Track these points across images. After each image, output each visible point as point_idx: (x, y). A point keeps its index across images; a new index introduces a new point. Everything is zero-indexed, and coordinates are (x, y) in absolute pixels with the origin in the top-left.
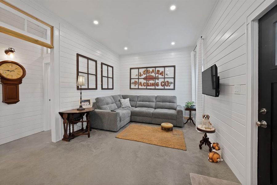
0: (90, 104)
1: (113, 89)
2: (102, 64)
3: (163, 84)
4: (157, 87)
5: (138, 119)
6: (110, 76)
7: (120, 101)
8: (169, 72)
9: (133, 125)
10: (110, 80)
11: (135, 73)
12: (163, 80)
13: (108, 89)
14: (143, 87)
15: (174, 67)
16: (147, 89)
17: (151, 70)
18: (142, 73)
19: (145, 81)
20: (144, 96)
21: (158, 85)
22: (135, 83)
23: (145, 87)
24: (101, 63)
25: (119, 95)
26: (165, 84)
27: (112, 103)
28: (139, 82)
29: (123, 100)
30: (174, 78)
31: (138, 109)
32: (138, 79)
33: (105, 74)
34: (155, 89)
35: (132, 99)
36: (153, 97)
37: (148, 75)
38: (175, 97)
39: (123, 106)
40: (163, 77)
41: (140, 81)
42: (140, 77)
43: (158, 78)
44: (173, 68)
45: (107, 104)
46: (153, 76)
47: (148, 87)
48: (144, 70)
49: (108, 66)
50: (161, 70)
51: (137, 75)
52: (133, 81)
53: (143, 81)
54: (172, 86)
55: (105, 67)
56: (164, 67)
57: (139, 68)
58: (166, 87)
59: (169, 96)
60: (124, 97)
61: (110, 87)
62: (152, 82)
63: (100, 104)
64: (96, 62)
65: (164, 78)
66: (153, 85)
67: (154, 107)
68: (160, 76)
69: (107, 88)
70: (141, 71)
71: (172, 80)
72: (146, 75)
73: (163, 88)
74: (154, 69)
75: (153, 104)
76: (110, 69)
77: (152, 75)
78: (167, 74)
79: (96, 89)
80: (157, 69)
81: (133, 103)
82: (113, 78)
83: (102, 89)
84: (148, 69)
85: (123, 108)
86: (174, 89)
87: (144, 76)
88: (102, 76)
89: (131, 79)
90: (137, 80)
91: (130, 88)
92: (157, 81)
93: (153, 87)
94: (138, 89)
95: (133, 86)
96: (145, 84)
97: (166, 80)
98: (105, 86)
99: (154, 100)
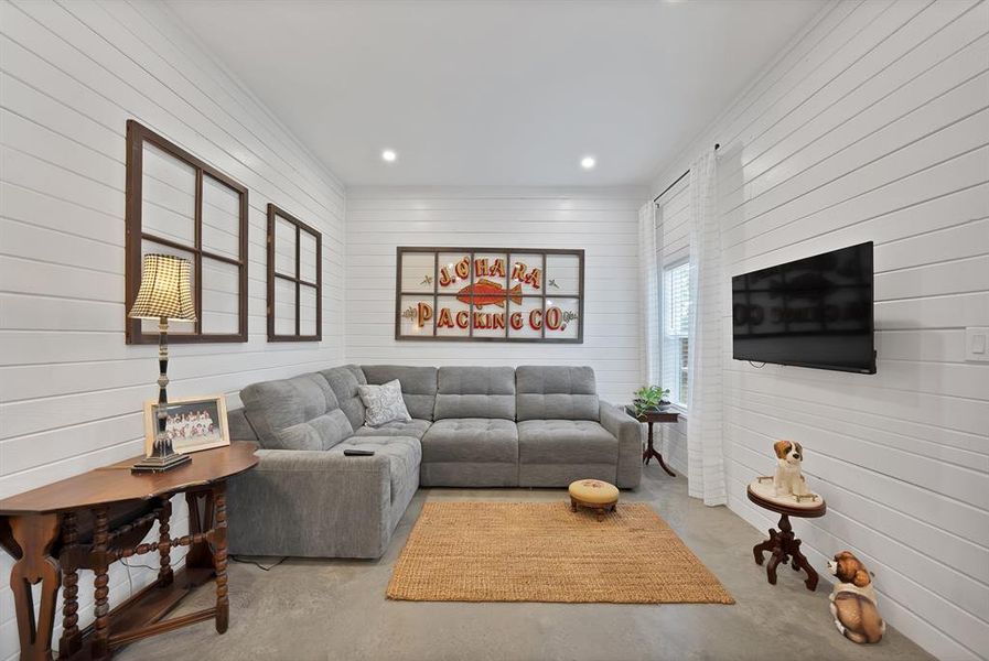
0: (216, 424)
1: (318, 337)
2: (272, 212)
3: (538, 319)
4: (513, 333)
5: (455, 471)
6: (308, 274)
7: (357, 395)
8: (561, 272)
10: (308, 295)
11: (419, 271)
12: (535, 305)
13: (297, 338)
14: (457, 332)
15: (580, 254)
16: (471, 339)
17: (491, 259)
18: (451, 274)
19: (465, 307)
20: (466, 371)
21: (518, 327)
22: (422, 314)
23: (465, 333)
24: (269, 205)
25: (351, 368)
26: (545, 320)
27: (329, 410)
28: (439, 310)
29: (372, 392)
30: (580, 298)
31: (446, 429)
32: (436, 295)
33: (284, 265)
34: (507, 340)
35: (414, 384)
36: (504, 371)
37: (476, 280)
38: (587, 371)
39: (378, 419)
40: (539, 292)
41: (443, 303)
42: (441, 290)
43: (518, 297)
44: (575, 261)
45: (309, 414)
46: (497, 287)
47: (478, 333)
48: (460, 258)
49: (300, 226)
50: (533, 263)
51: (428, 280)
52: (409, 304)
53: (456, 307)
54: (570, 331)
55: (284, 230)
56: (544, 253)
57: (436, 251)
58: (549, 334)
59: (570, 370)
60: (376, 376)
61: (308, 328)
62: (492, 309)
63: (269, 421)
64: (242, 195)
65: (544, 297)
66: (496, 322)
67: (512, 413)
68: (527, 289)
69: (293, 332)
70: (450, 263)
71: (569, 306)
72: (467, 283)
73: (536, 334)
74: (502, 257)
75: (508, 403)
76: (308, 242)
77: (492, 284)
78: (552, 283)
79: (242, 336)
80: (515, 259)
81: (421, 402)
82: (318, 287)
83: (272, 337)
84: (479, 257)
85: (378, 426)
86: (579, 340)
87: (460, 285)
88: (271, 275)
89: (399, 294)
90: (429, 302)
91: (399, 337)
92: (514, 308)
93: (499, 333)
94: (435, 338)
95: (411, 327)
96: (464, 319)
97: (549, 303)
98: (284, 327)
99: (511, 385)
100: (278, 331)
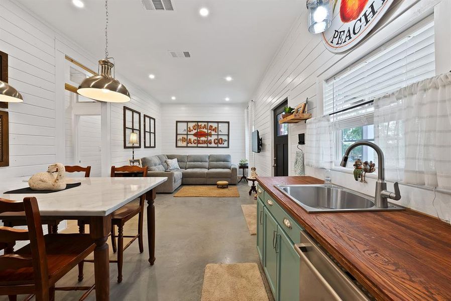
0: (139, 164)
1: (154, 147)
2: (145, 116)
3: (216, 141)
4: (209, 145)
5: (191, 180)
6: (152, 131)
7: (166, 162)
8: (223, 128)
9: (185, 188)
10: (152, 135)
11: (182, 128)
12: (216, 137)
13: (150, 147)
14: (193, 145)
15: (228, 123)
16: (197, 147)
17: (203, 124)
18: (192, 128)
19: (196, 138)
20: (195, 156)
21: (211, 143)
22: (183, 140)
23: (196, 145)
25: (164, 155)
26: (219, 142)
27: (159, 165)
28: (188, 138)
29: (169, 161)
30: (228, 135)
31: (189, 170)
32: (187, 135)
33: (147, 129)
34: (207, 147)
35: (181, 160)
36: (206, 156)
37: (199, 130)
38: (229, 156)
39: (171, 168)
40: (217, 134)
41: (189, 137)
42: (189, 133)
43: (210, 135)
44: (227, 124)
45: (155, 165)
46: (205, 132)
47: (199, 145)
48: (194, 124)
49: (150, 118)
50: (214, 125)
51: (185, 130)
52: (179, 137)
53: (193, 138)
54: (226, 144)
55: (147, 120)
56: (218, 122)
57: (187, 122)
58: (220, 145)
59: (224, 155)
60: (170, 157)
61: (152, 145)
62: (203, 139)
63: (148, 165)
64: (139, 114)
65: (218, 135)
66: (204, 142)
67: (207, 167)
68: (213, 133)
70: (191, 125)
71: (225, 138)
72: (196, 131)
73: (216, 146)
74: (206, 124)
75: (206, 164)
76: (152, 121)
77: (203, 131)
78: (220, 131)
79: (140, 147)
80: (210, 124)
81: (183, 164)
82: (155, 133)
83: (145, 147)
84: (200, 124)
86: (228, 147)
87: (194, 132)
88: (145, 132)
89: (177, 134)
90: (185, 137)
91: (177, 146)
92: (209, 138)
93: (205, 145)
94: (187, 147)
95: (180, 144)
96: (195, 141)
97: (220, 137)
99: (207, 160)
100: (147, 145)
